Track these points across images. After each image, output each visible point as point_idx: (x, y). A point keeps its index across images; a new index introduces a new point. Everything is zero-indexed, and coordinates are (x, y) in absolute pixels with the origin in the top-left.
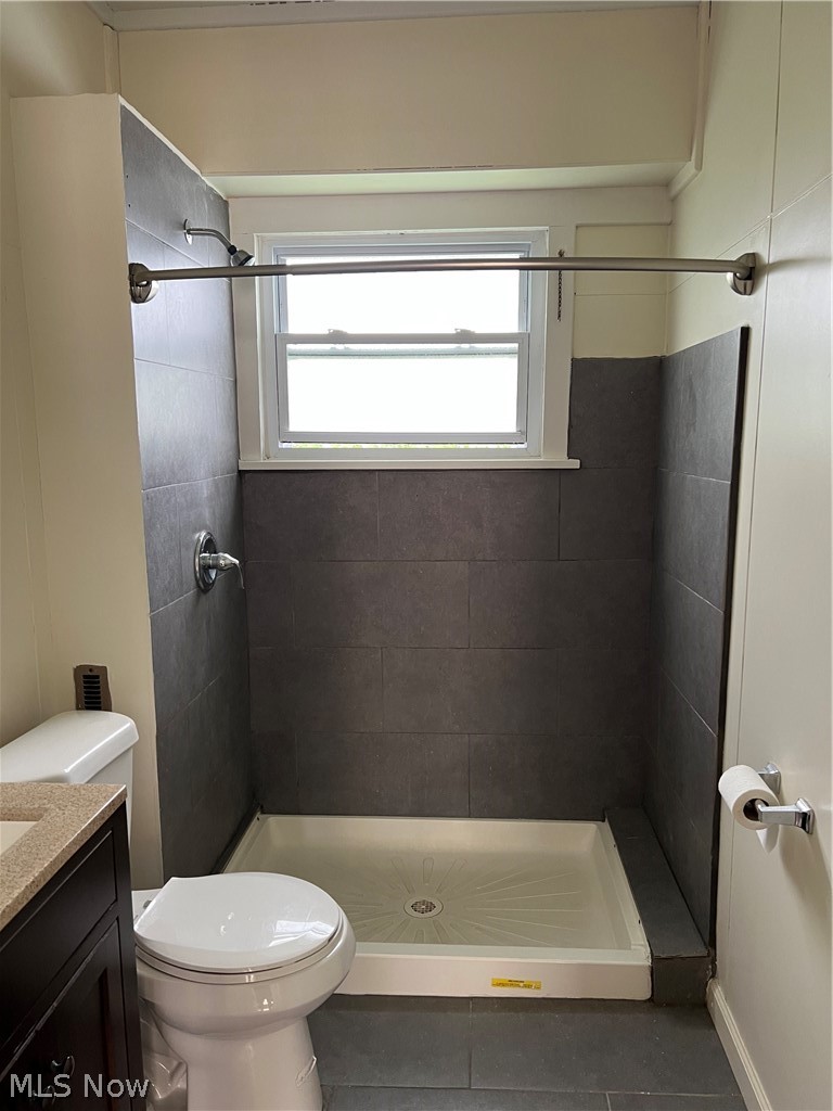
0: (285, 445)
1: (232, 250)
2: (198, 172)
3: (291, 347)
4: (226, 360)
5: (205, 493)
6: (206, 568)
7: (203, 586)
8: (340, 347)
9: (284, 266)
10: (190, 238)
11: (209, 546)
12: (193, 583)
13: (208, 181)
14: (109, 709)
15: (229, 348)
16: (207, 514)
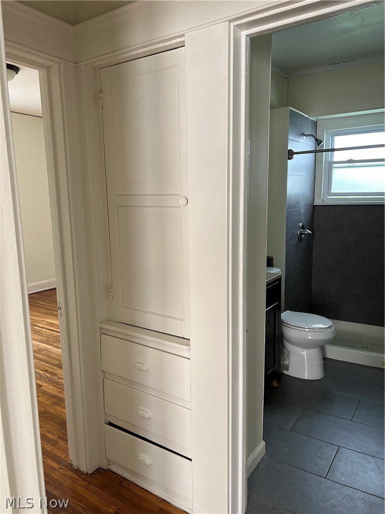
0: (330, 197)
1: (317, 140)
2: (308, 117)
3: (334, 165)
4: (312, 171)
5: (303, 212)
6: (301, 234)
7: (300, 239)
8: (351, 164)
9: (334, 149)
10: (304, 137)
11: (303, 227)
12: (297, 238)
13: (311, 118)
14: (273, 267)
15: (314, 167)
16: (303, 218)
